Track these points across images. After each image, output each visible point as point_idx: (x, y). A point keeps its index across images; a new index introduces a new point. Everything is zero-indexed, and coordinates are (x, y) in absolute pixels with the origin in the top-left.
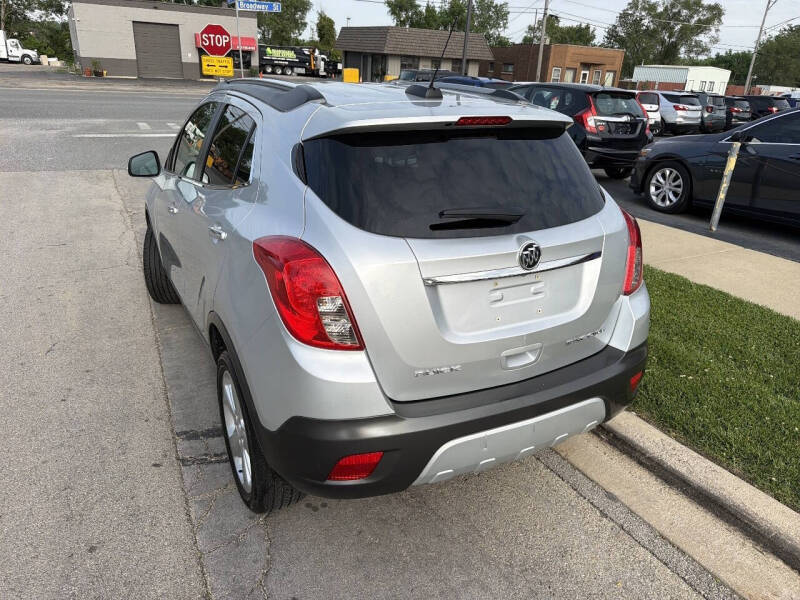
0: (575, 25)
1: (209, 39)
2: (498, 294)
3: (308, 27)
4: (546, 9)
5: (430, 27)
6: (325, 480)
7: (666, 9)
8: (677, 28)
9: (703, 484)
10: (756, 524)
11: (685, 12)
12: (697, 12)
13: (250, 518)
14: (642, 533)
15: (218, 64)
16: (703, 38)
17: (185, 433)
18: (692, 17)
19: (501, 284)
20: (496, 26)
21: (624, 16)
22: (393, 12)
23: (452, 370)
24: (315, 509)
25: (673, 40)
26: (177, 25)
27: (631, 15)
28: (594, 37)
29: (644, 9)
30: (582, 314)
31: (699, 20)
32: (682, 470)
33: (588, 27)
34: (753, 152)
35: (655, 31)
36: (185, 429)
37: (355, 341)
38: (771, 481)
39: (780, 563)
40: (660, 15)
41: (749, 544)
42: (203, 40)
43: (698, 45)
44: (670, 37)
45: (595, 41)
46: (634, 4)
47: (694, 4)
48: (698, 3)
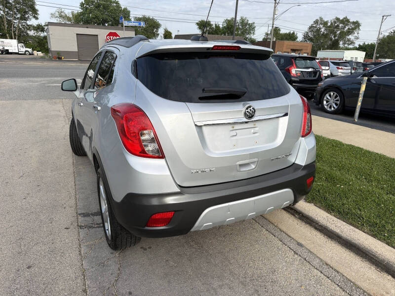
0: (288, 32)
1: (110, 38)
2: (234, 133)
3: (160, 36)
4: (273, 24)
5: (218, 34)
6: (144, 227)
7: (332, 24)
8: (339, 32)
9: (349, 238)
10: (376, 257)
11: (341, 25)
12: (347, 25)
13: (111, 253)
14: (316, 262)
16: (351, 37)
17: (83, 214)
18: (345, 27)
20: (249, 33)
21: (311, 27)
22: (200, 28)
23: (211, 170)
24: (145, 249)
25: (336, 38)
26: (97, 35)
27: (315, 27)
28: (297, 38)
29: (321, 24)
31: (349, 29)
32: (338, 231)
33: (294, 33)
34: (374, 82)
35: (327, 34)
36: (83, 212)
37: (160, 154)
38: (384, 235)
39: (390, 277)
40: (329, 27)
41: (373, 268)
43: (349, 40)
44: (334, 37)
45: (298, 40)
46: (316, 22)
47: (346, 21)
48: (348, 21)
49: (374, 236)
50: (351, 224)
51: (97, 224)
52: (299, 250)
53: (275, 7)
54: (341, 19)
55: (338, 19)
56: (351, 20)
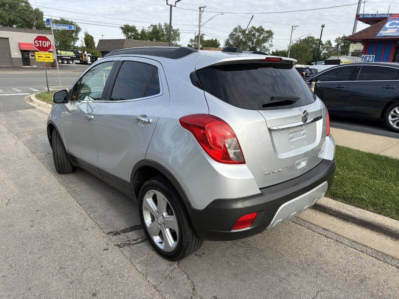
0: (210, 39)
1: (39, 43)
2: (291, 135)
3: (80, 40)
4: (200, 31)
5: (144, 40)
6: (231, 230)
7: (249, 32)
8: (255, 40)
9: (362, 218)
11: (257, 34)
12: (262, 33)
13: (170, 265)
14: (346, 242)
15: (44, 56)
16: (266, 45)
17: (111, 232)
18: (260, 36)
19: (291, 131)
20: (175, 39)
21: (231, 35)
22: (125, 33)
23: (279, 171)
25: (254, 45)
26: (8, 38)
27: (234, 35)
28: (219, 45)
29: (240, 32)
30: (318, 144)
31: (264, 37)
32: (351, 213)
33: (216, 40)
34: (319, 86)
35: (246, 42)
38: (387, 212)
40: (247, 34)
41: (389, 239)
42: (35, 44)
43: (264, 47)
44: (252, 44)
45: (220, 46)
46: (235, 30)
47: (260, 30)
48: (263, 30)
49: (380, 213)
50: (357, 207)
51: (134, 240)
52: (328, 234)
53: (200, 15)
54: (257, 28)
55: (254, 28)
56: (265, 30)
